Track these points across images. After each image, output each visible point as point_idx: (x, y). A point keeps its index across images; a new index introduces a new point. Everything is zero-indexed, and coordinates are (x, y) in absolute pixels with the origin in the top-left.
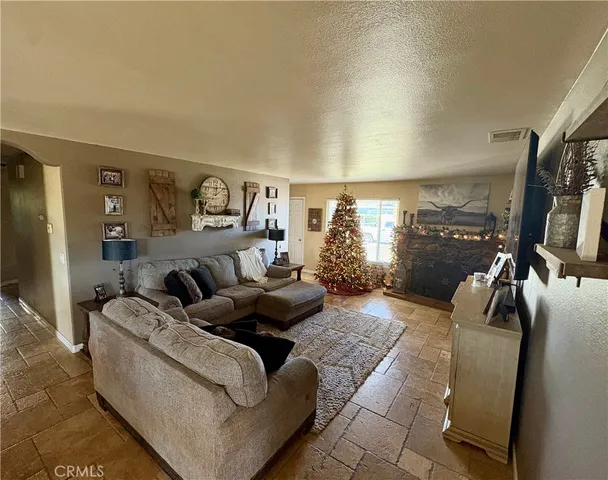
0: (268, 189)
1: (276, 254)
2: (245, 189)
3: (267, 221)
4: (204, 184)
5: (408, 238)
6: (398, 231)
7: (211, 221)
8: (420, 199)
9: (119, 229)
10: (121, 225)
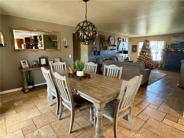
0: (123, 39)
1: (125, 58)
2: (118, 39)
3: (123, 48)
4: (110, 38)
5: (167, 52)
6: (163, 50)
7: (111, 48)
8: (172, 40)
9: (95, 49)
10: (96, 48)
